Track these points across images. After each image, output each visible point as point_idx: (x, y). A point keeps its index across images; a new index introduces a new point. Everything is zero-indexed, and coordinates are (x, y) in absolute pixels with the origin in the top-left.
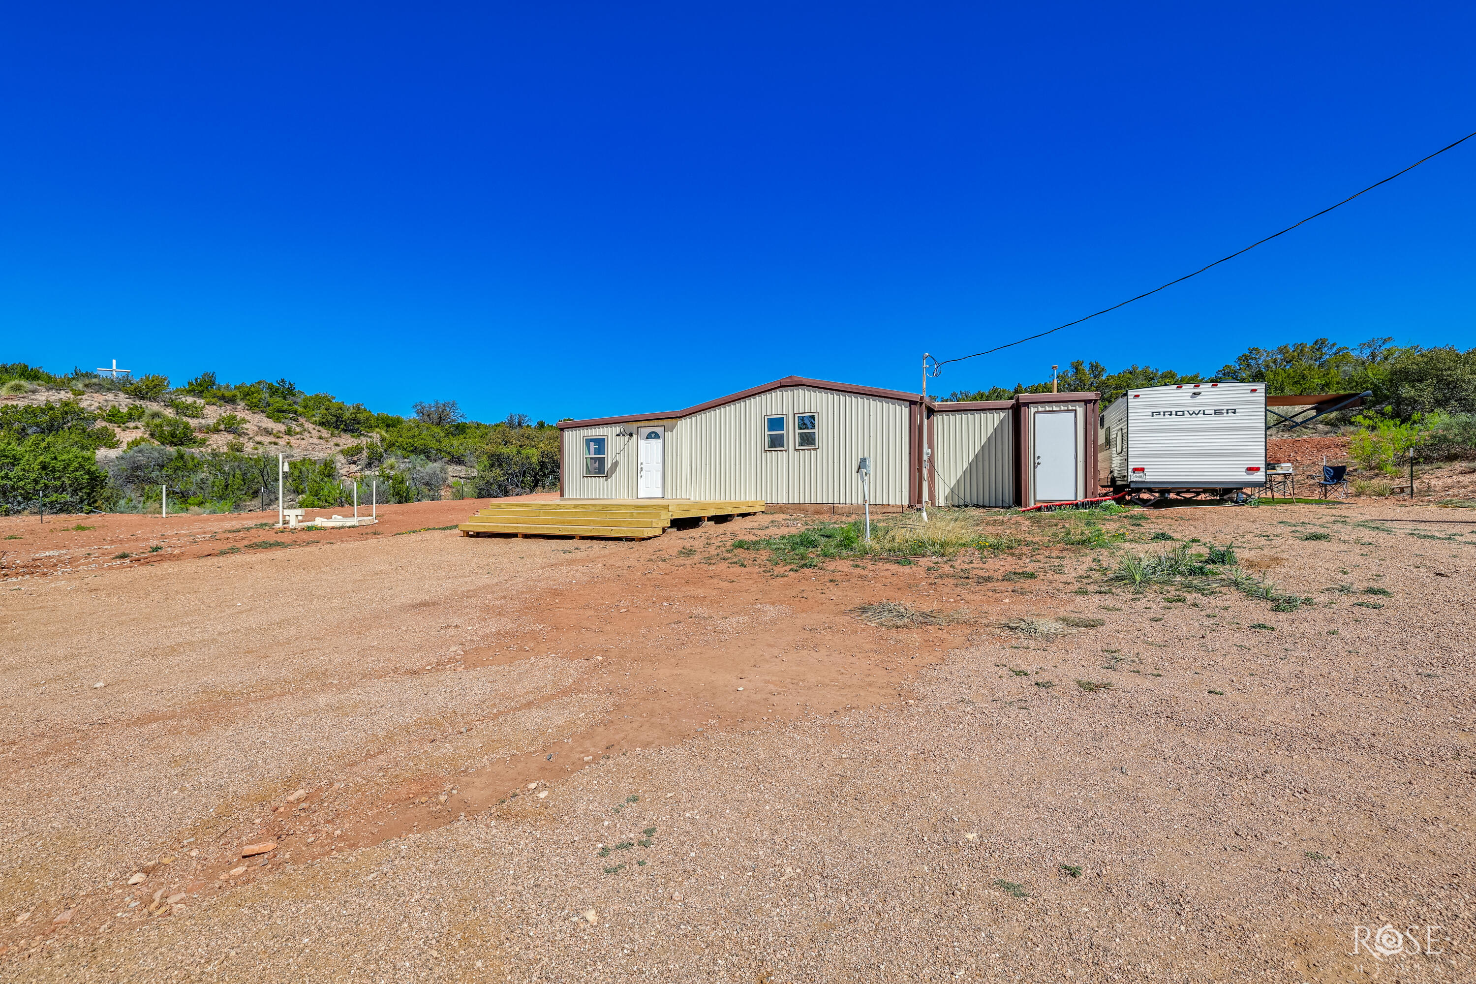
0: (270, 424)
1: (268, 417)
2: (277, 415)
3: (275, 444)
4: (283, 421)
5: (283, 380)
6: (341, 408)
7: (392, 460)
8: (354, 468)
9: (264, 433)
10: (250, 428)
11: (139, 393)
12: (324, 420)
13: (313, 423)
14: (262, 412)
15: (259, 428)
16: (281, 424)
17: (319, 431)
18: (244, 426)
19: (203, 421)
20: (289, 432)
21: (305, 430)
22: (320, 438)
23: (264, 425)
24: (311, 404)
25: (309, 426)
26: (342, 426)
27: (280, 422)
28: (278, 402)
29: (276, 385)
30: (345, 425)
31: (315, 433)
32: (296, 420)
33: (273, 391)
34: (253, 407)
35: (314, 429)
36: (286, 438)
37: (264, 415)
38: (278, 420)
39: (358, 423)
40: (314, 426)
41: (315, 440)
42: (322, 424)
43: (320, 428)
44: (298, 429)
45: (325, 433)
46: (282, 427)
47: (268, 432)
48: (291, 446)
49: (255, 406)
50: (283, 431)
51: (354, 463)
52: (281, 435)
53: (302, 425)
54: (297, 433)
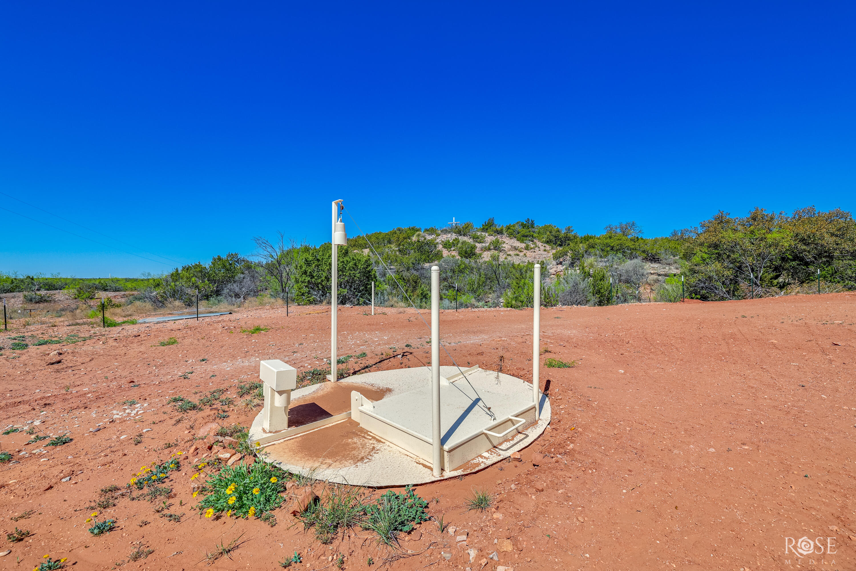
0: (518, 244)
1: (518, 240)
2: (522, 238)
3: (518, 255)
4: (525, 241)
5: (528, 219)
6: (559, 231)
7: (591, 260)
8: (560, 268)
9: (514, 250)
10: (506, 247)
11: (460, 233)
12: (548, 240)
13: (542, 242)
14: (515, 237)
15: (512, 246)
16: (524, 244)
17: (545, 247)
18: (503, 246)
19: (484, 244)
20: (527, 248)
21: (536, 247)
22: (545, 251)
23: (515, 245)
24: (542, 231)
25: (539, 244)
26: (559, 243)
27: (523, 243)
28: (524, 231)
29: (525, 223)
30: (561, 242)
31: (542, 248)
32: (532, 241)
33: (524, 226)
34: (511, 235)
35: (542, 246)
36: (525, 251)
37: (516, 239)
38: (522, 241)
39: (569, 240)
40: (542, 244)
41: (542, 252)
42: (547, 242)
43: (546, 245)
44: (532, 246)
45: (548, 247)
46: (523, 245)
47: (516, 249)
48: (526, 256)
49: (511, 234)
50: (524, 247)
51: (561, 263)
52: (522, 250)
53: (535, 244)
54: (532, 249)
